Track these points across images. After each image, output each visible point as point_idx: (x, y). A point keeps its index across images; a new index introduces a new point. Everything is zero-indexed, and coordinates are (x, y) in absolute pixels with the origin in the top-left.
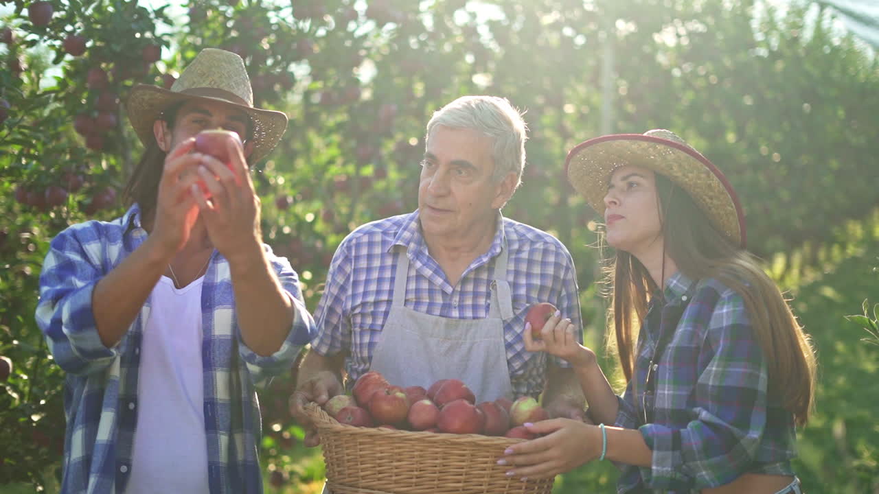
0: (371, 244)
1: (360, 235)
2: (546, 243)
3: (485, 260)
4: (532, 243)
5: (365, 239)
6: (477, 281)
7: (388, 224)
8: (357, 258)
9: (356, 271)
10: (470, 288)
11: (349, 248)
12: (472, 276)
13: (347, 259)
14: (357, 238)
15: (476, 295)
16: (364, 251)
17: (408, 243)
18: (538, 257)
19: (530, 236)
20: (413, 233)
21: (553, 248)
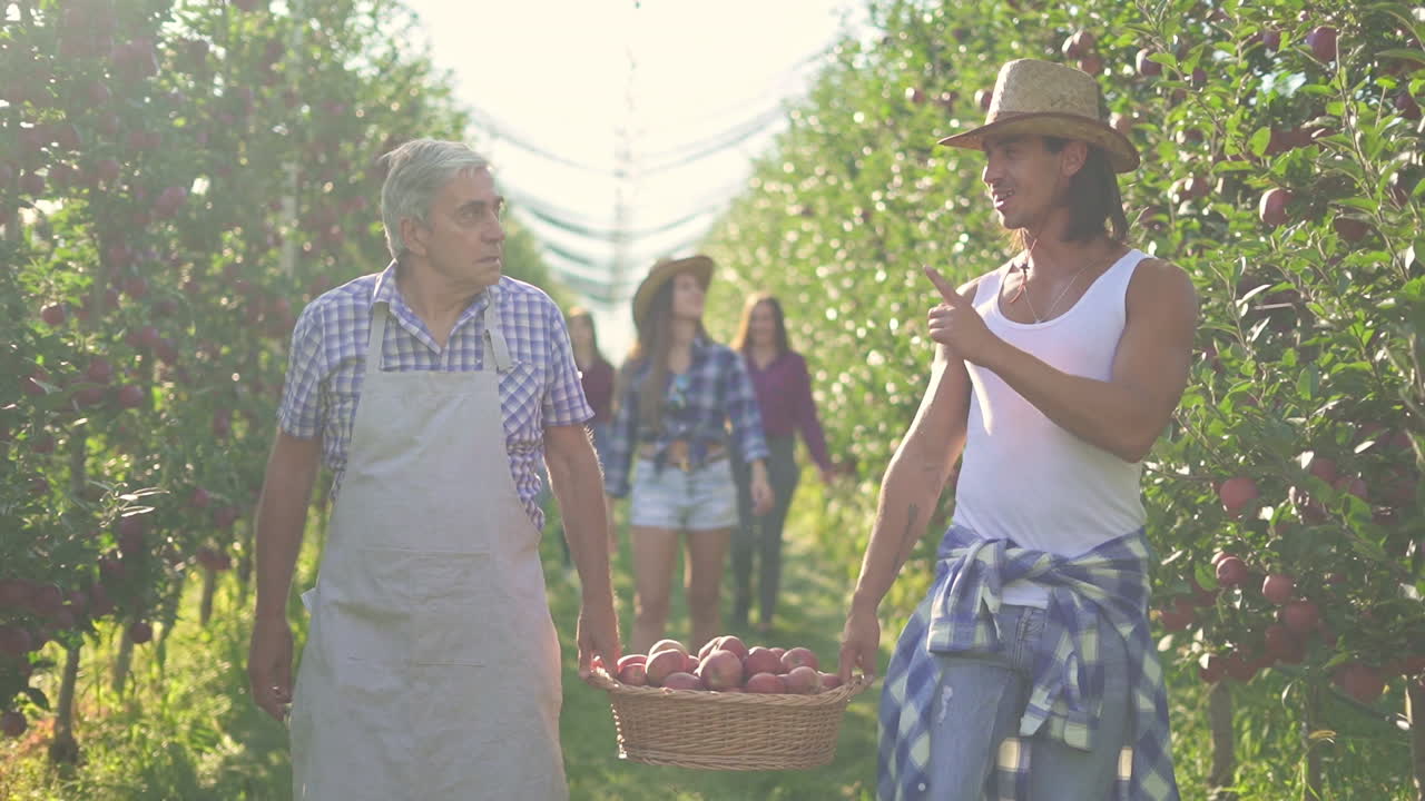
0: (341, 309)
1: (328, 301)
2: (529, 295)
3: (473, 314)
4: (515, 295)
5: (334, 305)
6: (465, 338)
7: (357, 288)
8: (328, 325)
9: (329, 339)
10: (459, 346)
11: (317, 317)
12: (460, 333)
13: (317, 328)
14: (325, 305)
15: (465, 352)
16: (335, 317)
17: (389, 299)
18: (524, 310)
19: (512, 289)
20: (391, 289)
21: (537, 299)
